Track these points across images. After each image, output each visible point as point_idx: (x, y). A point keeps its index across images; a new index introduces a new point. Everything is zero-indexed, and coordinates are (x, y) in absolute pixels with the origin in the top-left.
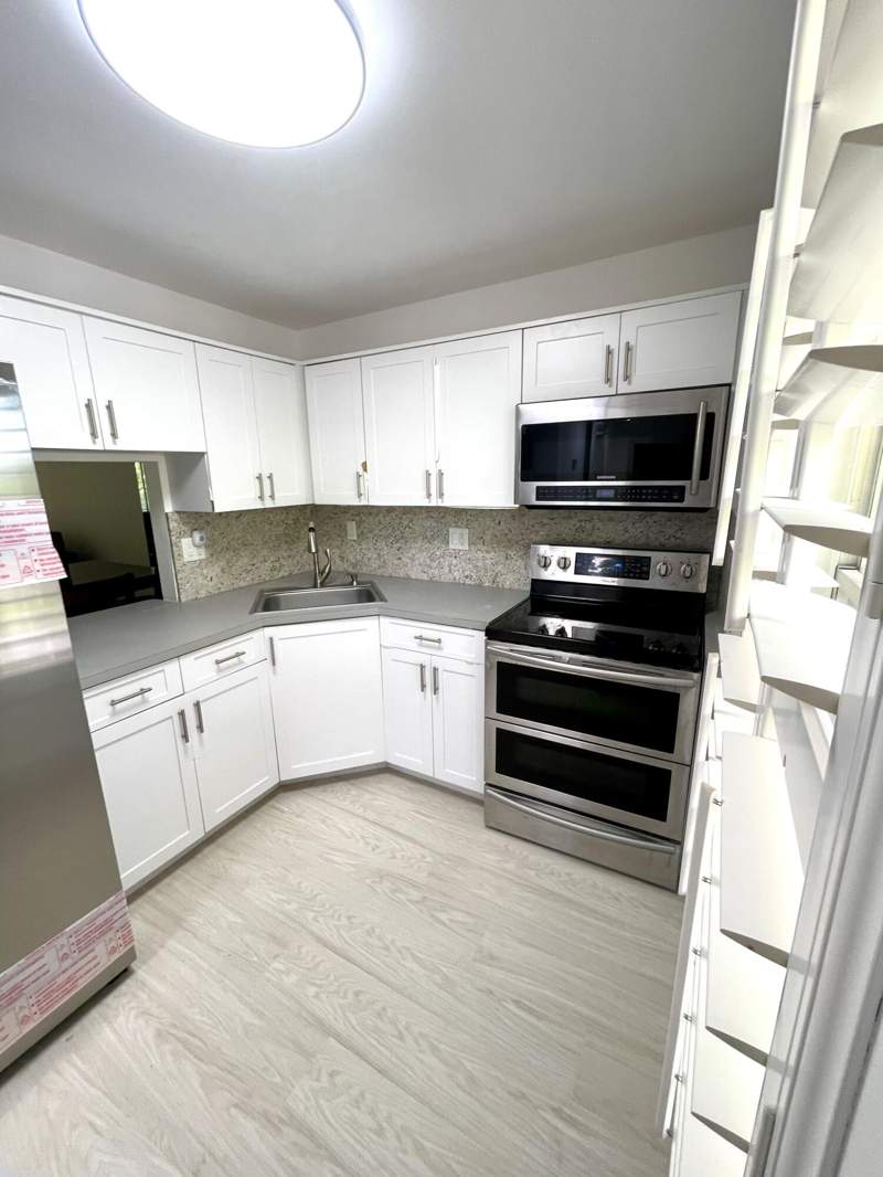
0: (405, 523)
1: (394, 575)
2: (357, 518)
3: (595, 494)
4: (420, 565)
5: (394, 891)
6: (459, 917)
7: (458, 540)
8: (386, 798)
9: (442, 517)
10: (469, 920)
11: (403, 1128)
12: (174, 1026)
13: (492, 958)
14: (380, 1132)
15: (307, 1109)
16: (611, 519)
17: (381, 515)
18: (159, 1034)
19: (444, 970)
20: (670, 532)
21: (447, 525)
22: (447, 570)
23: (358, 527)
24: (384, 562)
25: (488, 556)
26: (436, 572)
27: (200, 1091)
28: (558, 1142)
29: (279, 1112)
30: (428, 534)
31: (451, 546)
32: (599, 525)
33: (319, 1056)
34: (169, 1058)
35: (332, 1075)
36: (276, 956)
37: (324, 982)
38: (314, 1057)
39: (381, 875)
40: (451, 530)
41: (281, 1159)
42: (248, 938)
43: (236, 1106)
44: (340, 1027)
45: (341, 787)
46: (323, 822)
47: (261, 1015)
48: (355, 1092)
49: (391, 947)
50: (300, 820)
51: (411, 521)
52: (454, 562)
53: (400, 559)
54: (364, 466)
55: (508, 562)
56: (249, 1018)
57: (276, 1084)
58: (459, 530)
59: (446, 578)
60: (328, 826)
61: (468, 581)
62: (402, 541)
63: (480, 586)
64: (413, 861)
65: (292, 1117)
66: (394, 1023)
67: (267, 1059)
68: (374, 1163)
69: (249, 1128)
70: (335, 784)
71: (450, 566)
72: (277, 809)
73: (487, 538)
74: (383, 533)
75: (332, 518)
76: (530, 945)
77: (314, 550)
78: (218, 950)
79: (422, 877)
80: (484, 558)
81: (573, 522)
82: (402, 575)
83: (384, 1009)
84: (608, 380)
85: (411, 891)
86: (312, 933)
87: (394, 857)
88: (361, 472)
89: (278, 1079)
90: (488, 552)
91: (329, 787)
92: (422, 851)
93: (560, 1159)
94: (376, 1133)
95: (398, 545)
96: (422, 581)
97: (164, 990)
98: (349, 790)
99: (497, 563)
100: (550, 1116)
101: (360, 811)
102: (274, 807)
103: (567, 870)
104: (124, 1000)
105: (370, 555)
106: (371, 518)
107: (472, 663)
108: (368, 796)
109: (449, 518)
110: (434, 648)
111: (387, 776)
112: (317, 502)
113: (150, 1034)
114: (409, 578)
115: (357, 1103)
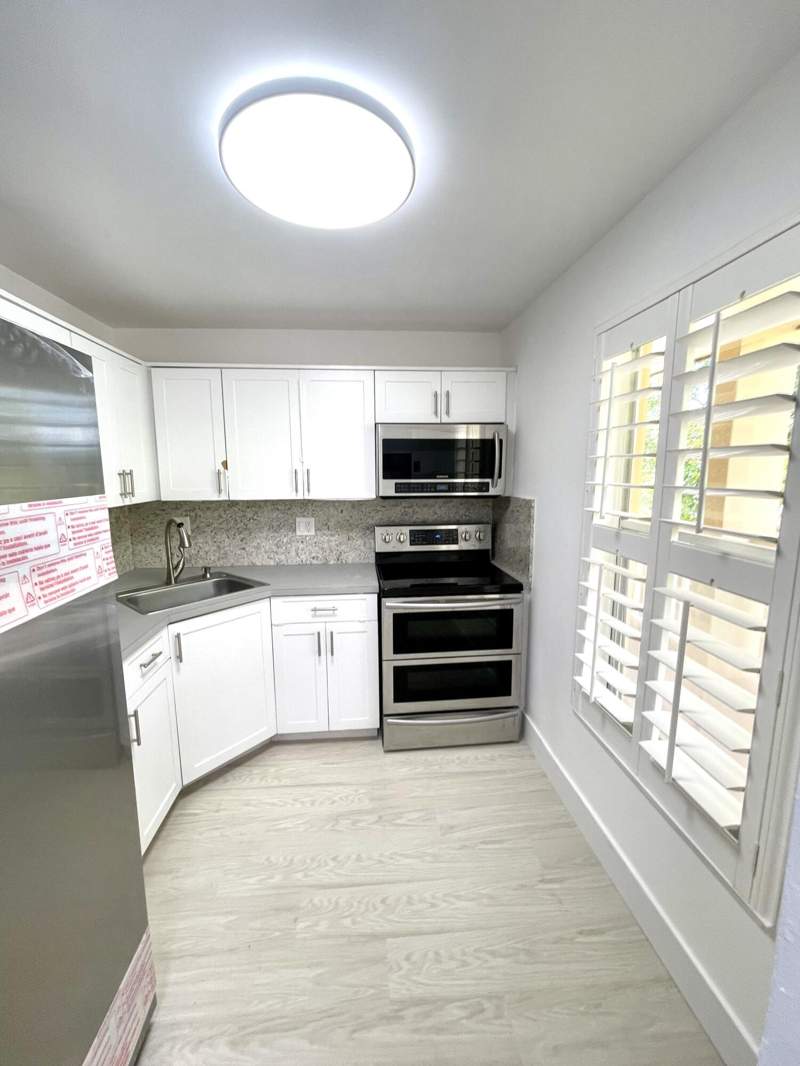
0: (249, 515)
1: (236, 564)
2: (193, 514)
3: (435, 488)
4: (266, 552)
5: (354, 823)
6: (415, 815)
7: (305, 528)
8: (288, 765)
9: (289, 509)
10: (422, 814)
11: (475, 951)
12: (244, 1028)
13: (452, 827)
14: (464, 964)
15: (408, 990)
16: (425, 505)
17: (221, 509)
18: (233, 1044)
19: (430, 851)
20: (461, 512)
21: (294, 516)
22: (293, 554)
23: (192, 523)
24: (226, 554)
25: (332, 539)
26: (283, 557)
27: (315, 1047)
28: (553, 895)
29: (391, 1008)
30: (275, 524)
31: (298, 533)
32: (417, 509)
33: (389, 956)
34: (264, 1051)
35: (408, 958)
36: (296, 920)
37: (353, 910)
38: (385, 958)
39: (336, 818)
40: (298, 520)
41: (416, 1031)
42: (257, 924)
43: (354, 1031)
44: (388, 928)
45: (238, 772)
46: (247, 805)
47: (320, 964)
48: (431, 955)
49: (383, 859)
50: (222, 813)
51: (256, 513)
52: (301, 546)
53: (244, 549)
54: (225, 464)
55: (350, 542)
56: (313, 973)
57: (372, 995)
58: (304, 520)
59: (294, 560)
60: (255, 806)
61: (315, 562)
62: (247, 532)
63: (326, 565)
64: (351, 798)
65: (402, 1002)
66: (422, 901)
67: (350, 986)
68: (473, 982)
69: (376, 1034)
70: (233, 772)
71: (297, 551)
72: (190, 815)
73: (331, 524)
74: (224, 526)
75: (157, 515)
76: (466, 809)
77: (187, 545)
78: (231, 950)
79: (367, 805)
80: (329, 541)
81: (399, 508)
82: (246, 564)
83: (409, 898)
84: (436, 413)
85: (366, 818)
86: (311, 886)
87: (333, 802)
88: (222, 469)
89: (372, 991)
90: (332, 535)
91: (229, 776)
92: (355, 788)
93: (560, 902)
94: (463, 966)
95: (242, 536)
96: (270, 566)
97: (202, 1014)
98: (250, 771)
99: (340, 543)
100: (541, 886)
101: (276, 783)
102: (181, 815)
103: (457, 756)
104: (165, 1049)
105: (207, 549)
106: (209, 513)
107: (364, 621)
108: (272, 770)
109: (295, 510)
110: (330, 616)
111: (275, 749)
112: (163, 499)
113: (224, 1050)
114: (254, 565)
115: (438, 961)
